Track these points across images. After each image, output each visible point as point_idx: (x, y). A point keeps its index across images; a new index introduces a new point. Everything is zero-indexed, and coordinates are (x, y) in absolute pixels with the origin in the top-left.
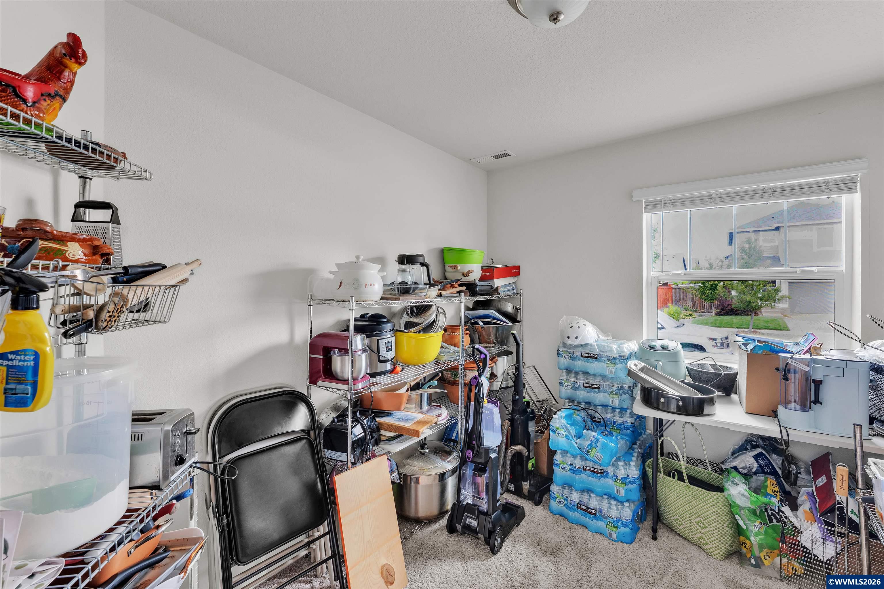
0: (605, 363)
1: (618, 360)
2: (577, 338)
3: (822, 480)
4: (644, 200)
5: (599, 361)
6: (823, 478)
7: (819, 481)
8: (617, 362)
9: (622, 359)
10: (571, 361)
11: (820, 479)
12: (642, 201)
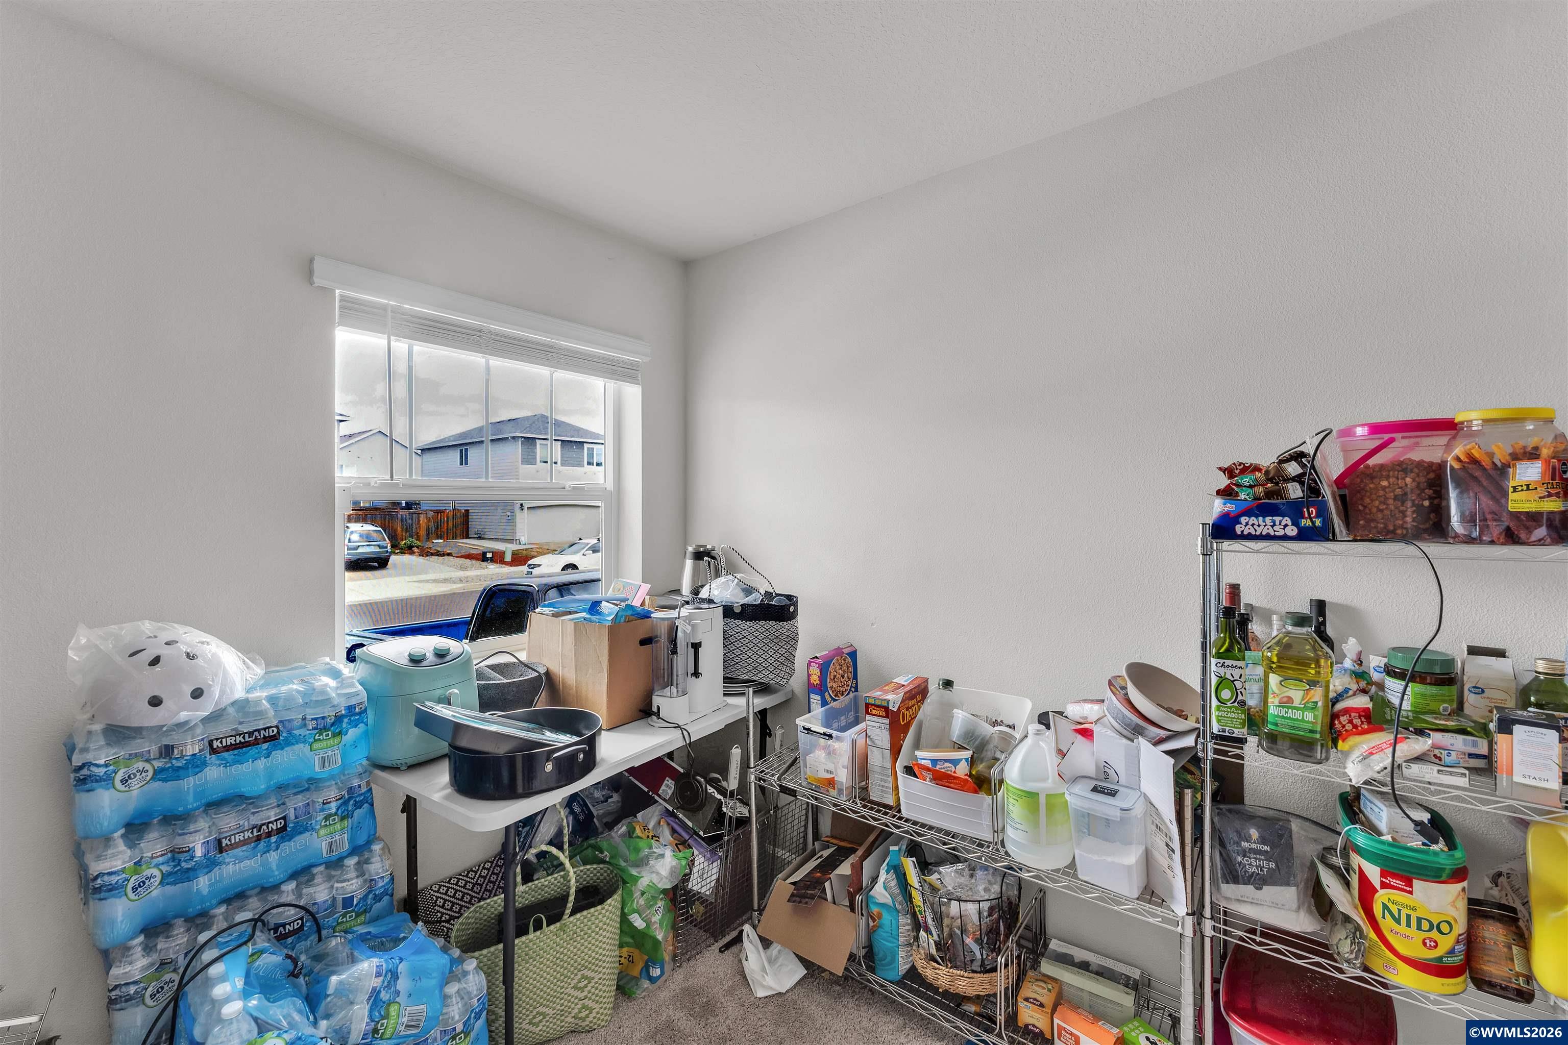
0: (305, 742)
1: (346, 720)
2: (197, 694)
3: (667, 786)
4: (337, 291)
5: (288, 743)
6: (668, 783)
7: (663, 790)
8: (344, 725)
9: (357, 714)
10: (156, 785)
11: (663, 787)
12: (333, 292)
